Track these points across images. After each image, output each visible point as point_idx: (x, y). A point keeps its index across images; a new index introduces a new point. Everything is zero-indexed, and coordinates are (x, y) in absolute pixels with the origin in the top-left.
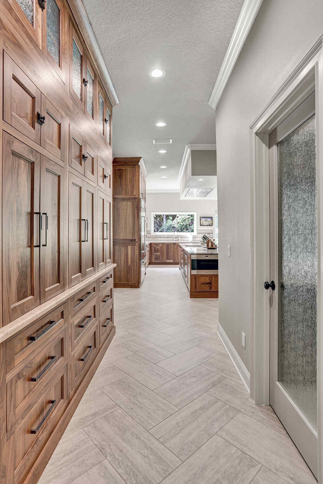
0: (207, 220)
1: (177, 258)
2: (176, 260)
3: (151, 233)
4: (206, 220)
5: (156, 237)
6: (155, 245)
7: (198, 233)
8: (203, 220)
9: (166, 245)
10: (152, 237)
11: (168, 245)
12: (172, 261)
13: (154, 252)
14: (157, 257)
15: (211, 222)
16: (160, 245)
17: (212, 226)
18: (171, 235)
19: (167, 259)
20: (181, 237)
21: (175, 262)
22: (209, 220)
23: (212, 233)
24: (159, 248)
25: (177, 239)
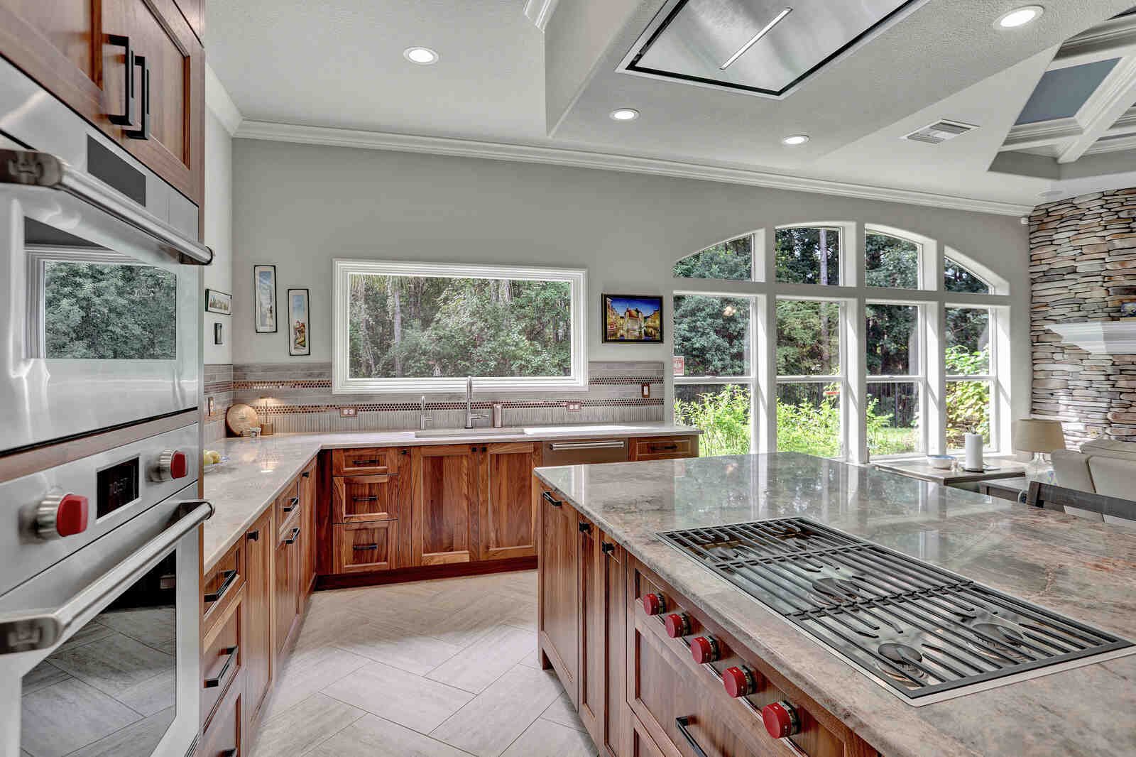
0: (637, 311)
1: (493, 535)
2: (488, 548)
3: (328, 384)
4: (634, 313)
5: (365, 405)
6: (356, 464)
7: (594, 381)
8: (620, 309)
9: (425, 458)
10: (339, 403)
11: (441, 458)
12: (463, 557)
13: (350, 510)
14: (364, 538)
15: (658, 322)
16: (392, 462)
17: (661, 341)
18: (453, 395)
19: (435, 546)
20: (507, 405)
21: (483, 558)
22: (647, 311)
23: (661, 381)
24: (384, 479)
25: (486, 413)
